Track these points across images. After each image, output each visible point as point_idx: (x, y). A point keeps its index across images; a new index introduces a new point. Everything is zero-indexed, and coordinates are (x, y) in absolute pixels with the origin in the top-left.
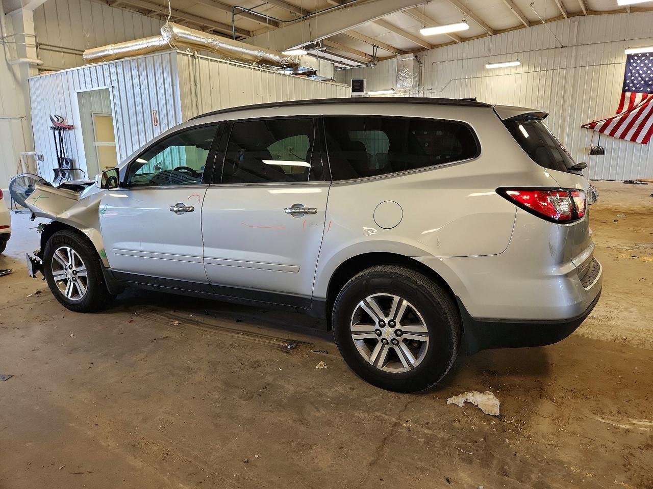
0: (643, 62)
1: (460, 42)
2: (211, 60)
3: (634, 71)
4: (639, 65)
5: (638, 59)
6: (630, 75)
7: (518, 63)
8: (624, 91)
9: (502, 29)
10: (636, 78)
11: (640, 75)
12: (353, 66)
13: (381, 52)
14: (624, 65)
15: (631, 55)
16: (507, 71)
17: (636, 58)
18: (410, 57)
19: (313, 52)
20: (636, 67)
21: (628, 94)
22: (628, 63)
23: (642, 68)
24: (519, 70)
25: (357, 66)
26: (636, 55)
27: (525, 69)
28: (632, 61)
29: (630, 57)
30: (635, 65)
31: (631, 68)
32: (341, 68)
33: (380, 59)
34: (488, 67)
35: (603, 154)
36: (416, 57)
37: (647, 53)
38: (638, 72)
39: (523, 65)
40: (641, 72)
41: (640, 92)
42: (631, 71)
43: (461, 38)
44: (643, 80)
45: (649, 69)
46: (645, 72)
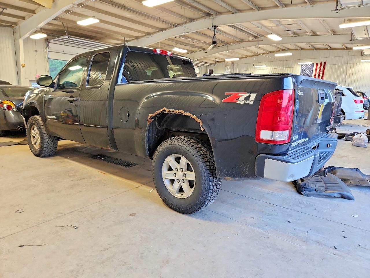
0: (306, 67)
3: (303, 70)
7: (266, 66)
9: (261, 53)
11: (305, 71)
13: (218, 60)
14: (300, 68)
18: (230, 62)
22: (302, 67)
23: (306, 69)
24: (265, 68)
27: (269, 68)
28: (302, 66)
29: (302, 65)
30: (303, 68)
33: (219, 62)
34: (255, 67)
36: (232, 62)
42: (302, 70)
43: (248, 56)
44: (306, 73)
45: (308, 69)
46: (307, 70)
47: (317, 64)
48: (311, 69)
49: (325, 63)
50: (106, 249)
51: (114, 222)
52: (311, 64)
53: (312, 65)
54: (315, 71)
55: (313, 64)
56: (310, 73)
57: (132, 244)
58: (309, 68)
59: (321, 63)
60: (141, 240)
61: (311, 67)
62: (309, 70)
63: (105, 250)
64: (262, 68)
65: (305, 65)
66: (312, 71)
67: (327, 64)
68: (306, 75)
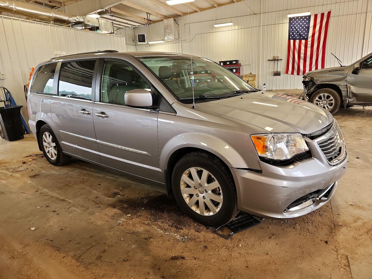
0: (297, 22)
1: (199, 11)
2: (13, 19)
3: (293, 28)
5: (295, 21)
6: (291, 30)
7: (231, 24)
8: (289, 39)
9: (221, 3)
10: (295, 32)
11: (296, 30)
12: (136, 26)
14: (288, 24)
15: (291, 18)
16: (227, 29)
17: (293, 20)
18: (172, 20)
19: (105, 16)
20: (294, 25)
21: (292, 41)
22: (290, 23)
23: (297, 26)
24: (233, 28)
25: (138, 26)
26: (294, 18)
27: (236, 27)
28: (292, 22)
29: (290, 19)
31: (292, 26)
32: (129, 27)
34: (216, 26)
35: (280, 75)
36: (175, 20)
37: (303, 17)
38: (295, 28)
39: (234, 25)
40: (297, 28)
41: (298, 39)
43: (200, 9)
44: (298, 32)
45: (301, 26)
46: (299, 28)
47: (316, 16)
48: (307, 25)
49: (329, 13)
52: (306, 17)
53: (307, 19)
54: (312, 28)
55: (310, 16)
56: (305, 33)
58: (303, 23)
59: (323, 15)
61: (305, 21)
62: (303, 28)
65: (295, 20)
66: (308, 28)
67: (332, 15)
68: (297, 37)
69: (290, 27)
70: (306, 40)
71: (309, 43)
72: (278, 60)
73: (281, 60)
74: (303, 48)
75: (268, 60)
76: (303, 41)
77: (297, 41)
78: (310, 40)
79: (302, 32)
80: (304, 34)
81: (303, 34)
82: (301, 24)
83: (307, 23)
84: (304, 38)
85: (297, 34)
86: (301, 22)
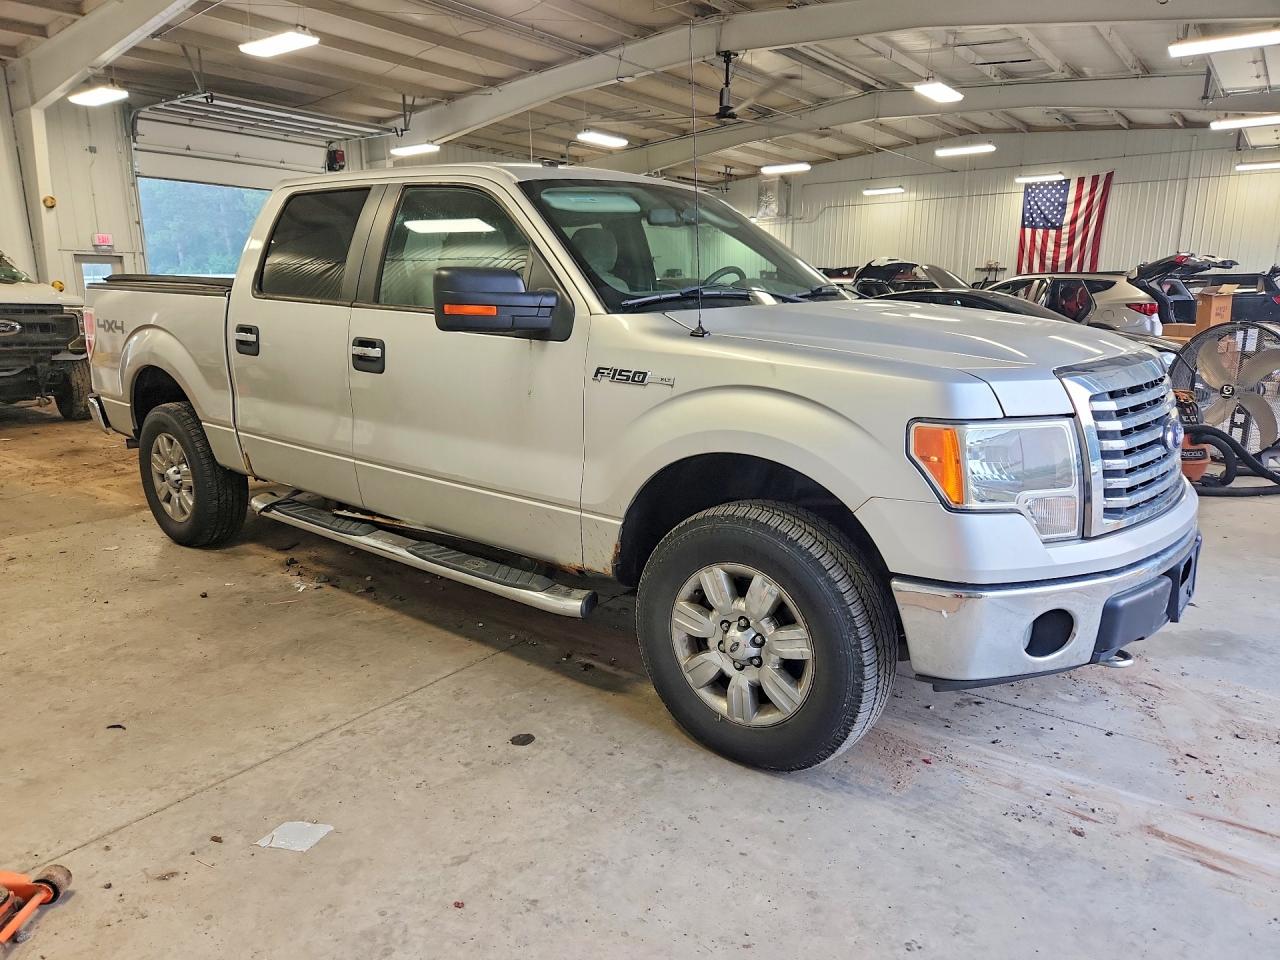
0: (1041, 191)
1: (837, 160)
3: (1032, 203)
4: (1037, 195)
5: (1036, 188)
6: (1028, 206)
7: (901, 190)
8: (1023, 227)
9: (884, 145)
10: (1035, 211)
11: (1039, 208)
13: (733, 171)
14: (1022, 196)
16: (892, 199)
17: (1034, 187)
20: (1034, 198)
21: (1028, 231)
22: (1027, 195)
23: (1040, 199)
24: (905, 198)
26: (1034, 184)
27: (913, 195)
28: (1029, 190)
29: (1028, 186)
30: (1033, 195)
31: (1029, 199)
33: (738, 177)
34: (866, 192)
36: (782, 177)
38: (1036, 203)
39: (908, 191)
40: (1040, 203)
41: (1040, 227)
42: (1029, 202)
43: (839, 155)
44: (1042, 213)
45: (1048, 200)
46: (1044, 204)
47: (1081, 181)
48: (1061, 200)
49: (1110, 176)
50: (460, 861)
51: (467, 765)
52: (1060, 183)
53: (1063, 187)
54: (1073, 205)
55: (1068, 181)
56: (1057, 215)
57: (543, 840)
58: (1053, 195)
59: (1095, 179)
60: (568, 827)
61: (1058, 191)
62: (1053, 203)
63: (459, 864)
64: (886, 199)
66: (1064, 205)
67: (1115, 179)
68: (1040, 222)
69: (1027, 202)
70: (1059, 229)
71: (1065, 237)
72: (996, 270)
73: (1005, 269)
74: (1051, 246)
75: (977, 269)
76: (1052, 233)
77: (1040, 232)
78: (1066, 230)
79: (1051, 212)
80: (1055, 216)
81: (1052, 218)
82: (1049, 196)
83: (1061, 195)
84: (1053, 227)
85: (1039, 216)
86: (1050, 191)
